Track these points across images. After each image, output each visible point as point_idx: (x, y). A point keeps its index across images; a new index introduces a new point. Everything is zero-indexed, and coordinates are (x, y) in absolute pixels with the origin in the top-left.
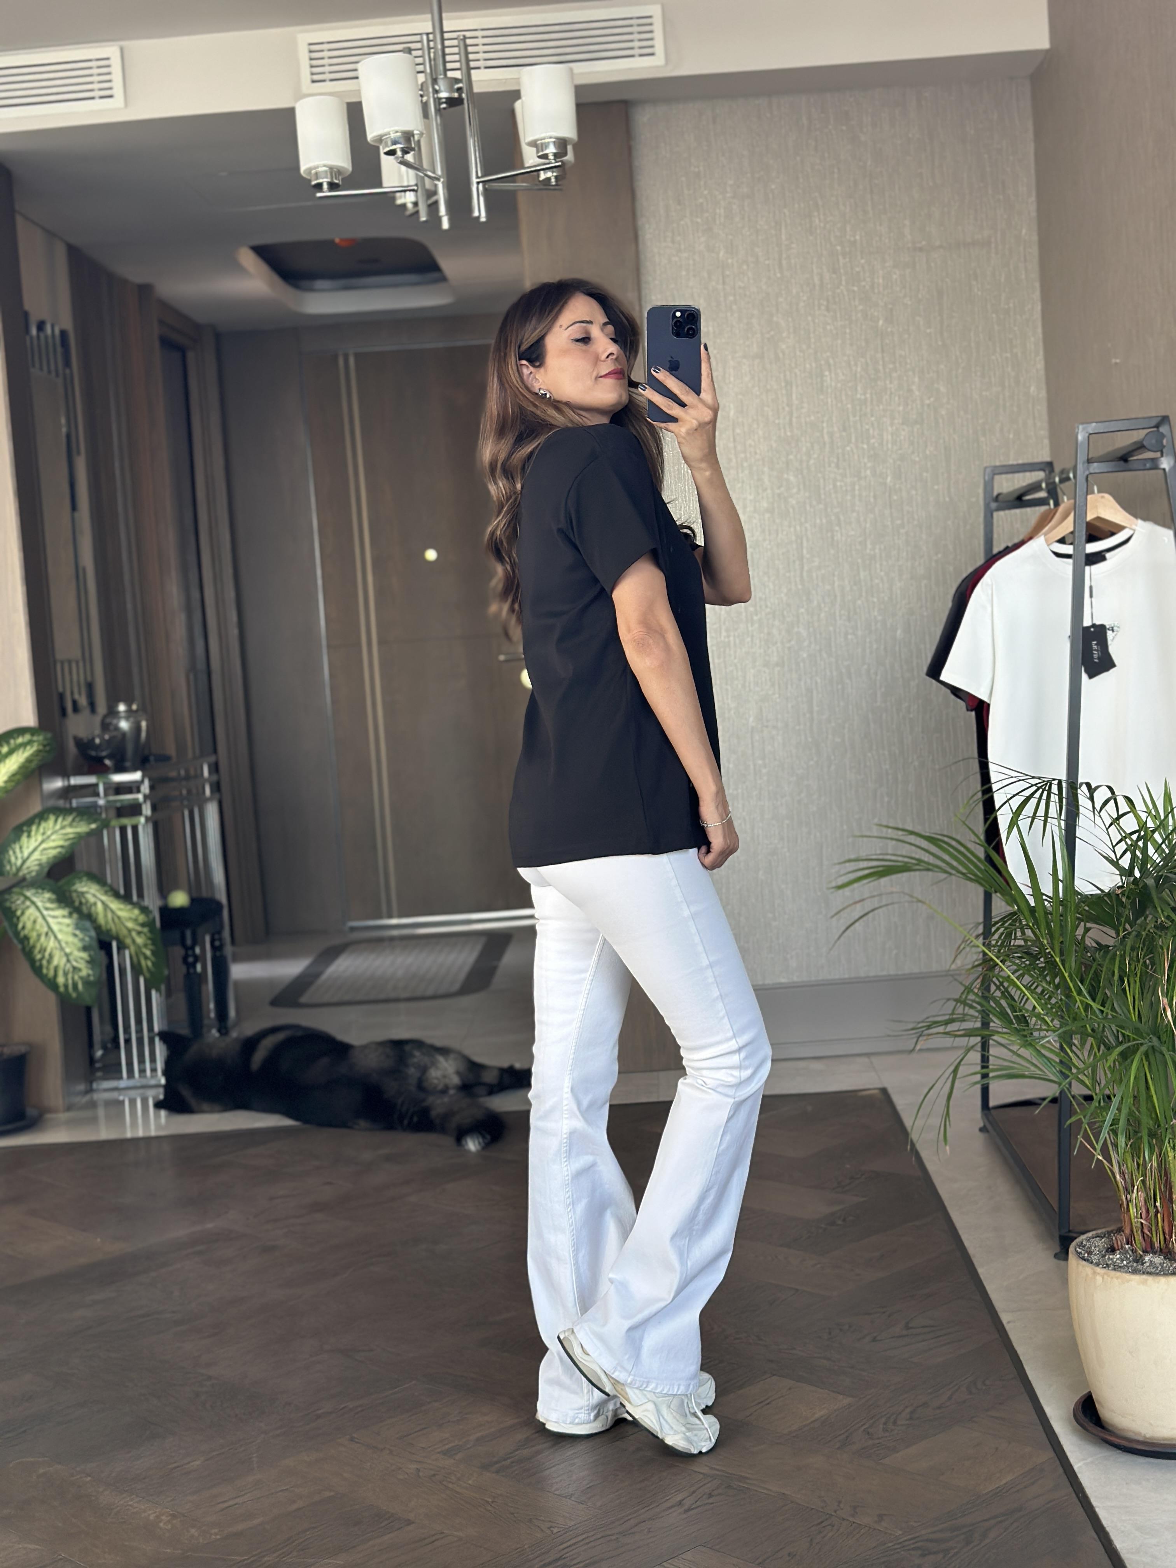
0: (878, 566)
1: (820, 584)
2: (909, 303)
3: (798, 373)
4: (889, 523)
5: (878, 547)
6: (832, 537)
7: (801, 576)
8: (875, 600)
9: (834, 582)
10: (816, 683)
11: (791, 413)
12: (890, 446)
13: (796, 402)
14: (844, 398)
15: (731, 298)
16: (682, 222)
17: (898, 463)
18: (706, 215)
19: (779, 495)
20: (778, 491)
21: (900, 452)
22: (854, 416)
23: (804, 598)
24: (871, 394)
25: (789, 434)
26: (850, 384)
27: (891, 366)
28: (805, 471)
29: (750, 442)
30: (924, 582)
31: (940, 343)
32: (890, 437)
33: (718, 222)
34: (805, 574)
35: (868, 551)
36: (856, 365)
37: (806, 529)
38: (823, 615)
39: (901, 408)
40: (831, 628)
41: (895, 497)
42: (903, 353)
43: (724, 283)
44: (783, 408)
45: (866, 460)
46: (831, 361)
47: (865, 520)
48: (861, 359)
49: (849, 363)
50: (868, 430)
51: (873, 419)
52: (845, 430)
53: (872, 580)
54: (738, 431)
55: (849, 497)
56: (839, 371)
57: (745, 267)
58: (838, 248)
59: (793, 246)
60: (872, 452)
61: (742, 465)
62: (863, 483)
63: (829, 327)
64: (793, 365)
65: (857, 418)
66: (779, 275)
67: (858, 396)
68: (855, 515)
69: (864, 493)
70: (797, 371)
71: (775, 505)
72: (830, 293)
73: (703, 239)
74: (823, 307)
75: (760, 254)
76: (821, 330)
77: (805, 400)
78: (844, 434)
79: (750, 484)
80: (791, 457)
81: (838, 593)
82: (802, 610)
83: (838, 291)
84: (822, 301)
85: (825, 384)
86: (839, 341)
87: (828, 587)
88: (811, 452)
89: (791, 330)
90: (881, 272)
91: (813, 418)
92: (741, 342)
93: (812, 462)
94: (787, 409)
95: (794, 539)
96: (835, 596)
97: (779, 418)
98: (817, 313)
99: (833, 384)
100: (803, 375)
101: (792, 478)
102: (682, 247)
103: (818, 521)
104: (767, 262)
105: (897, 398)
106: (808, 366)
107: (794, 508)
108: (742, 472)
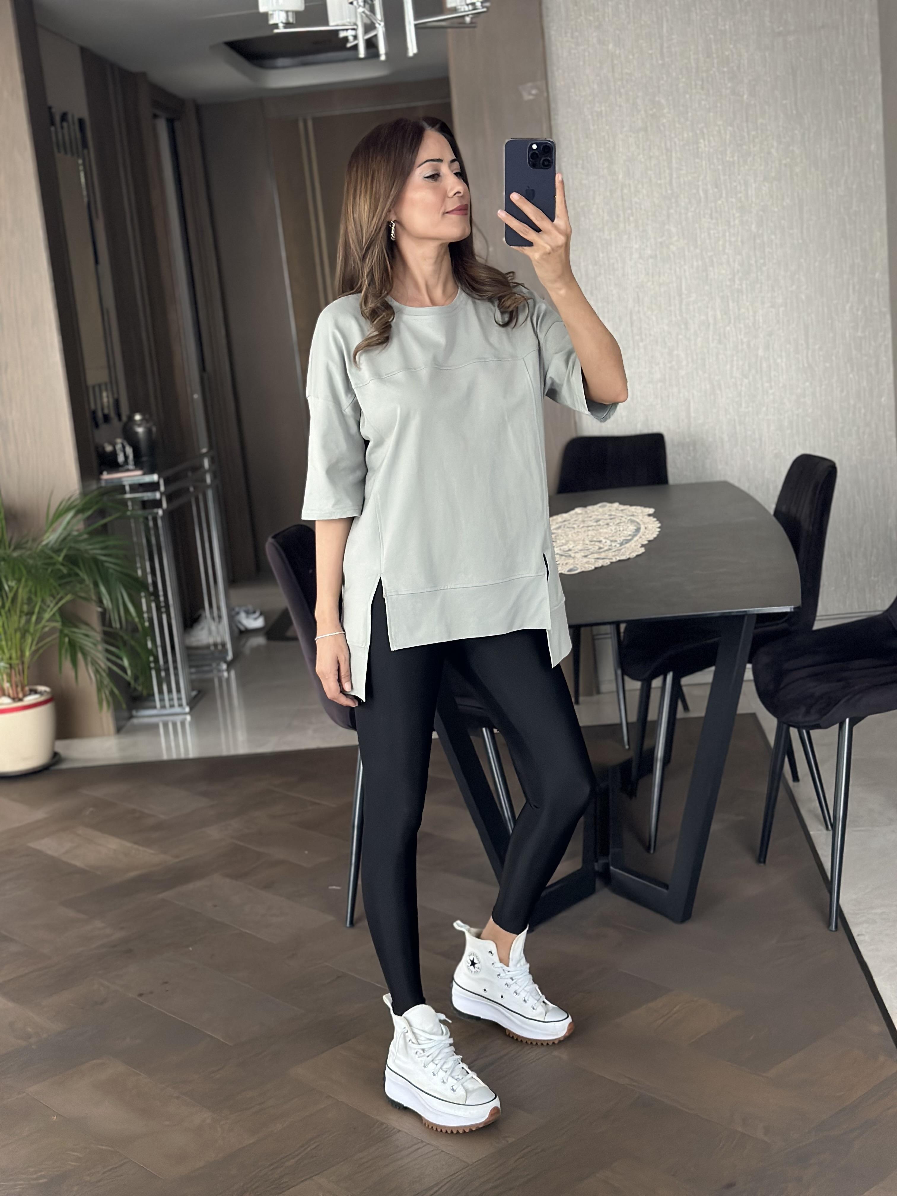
0: (744, 297)
1: (697, 315)
2: (769, 79)
3: (677, 142)
4: (753, 262)
5: (744, 282)
6: (707, 276)
7: (681, 310)
8: (742, 325)
9: (708, 312)
10: (693, 394)
11: (671, 175)
12: (753, 199)
13: (674, 165)
15: (619, 83)
16: (579, 21)
17: (761, 213)
18: (597, 14)
19: (661, 243)
20: (660, 240)
21: (762, 204)
22: (724, 175)
23: (683, 327)
24: (738, 157)
25: (669, 192)
26: (721, 149)
27: (753, 133)
28: (684, 223)
29: (636, 199)
30: (782, 309)
31: (794, 112)
32: (754, 192)
33: (607, 19)
34: (683, 307)
35: (736, 286)
36: (725, 133)
37: (685, 271)
38: (699, 339)
39: (762, 168)
40: (706, 350)
41: (758, 241)
42: (764, 122)
43: (613, 71)
44: (664, 171)
45: (734, 211)
46: (705, 131)
47: (734, 261)
48: (730, 128)
49: (719, 132)
50: (736, 187)
51: (739, 177)
52: (717, 187)
53: (739, 310)
54: (625, 191)
55: (721, 243)
56: (711, 138)
57: (631, 57)
58: (712, 36)
59: (674, 37)
60: (739, 205)
61: (629, 219)
62: (732, 231)
63: (703, 103)
64: (673, 135)
65: (727, 177)
66: (660, 62)
67: (728, 159)
68: (726, 256)
69: (733, 239)
70: (676, 140)
71: (658, 252)
72: (704, 74)
73: (594, 34)
74: (699, 87)
75: (644, 45)
76: (697, 105)
77: (684, 164)
78: (716, 190)
79: (636, 236)
80: (672, 211)
81: (711, 322)
82: (681, 337)
83: (711, 72)
84: (697, 82)
85: (700, 150)
86: (712, 114)
87: (703, 317)
88: (689, 206)
89: (671, 107)
90: (746, 55)
91: (690, 178)
92: (628, 118)
93: (690, 214)
94: (668, 171)
95: (674, 279)
96: (709, 324)
97: (661, 179)
98: (694, 91)
99: (707, 149)
100: (682, 143)
101: (673, 229)
102: (580, 41)
103: (695, 263)
104: (650, 52)
105: (759, 160)
106: (685, 135)
107: (674, 254)
108: (629, 225)
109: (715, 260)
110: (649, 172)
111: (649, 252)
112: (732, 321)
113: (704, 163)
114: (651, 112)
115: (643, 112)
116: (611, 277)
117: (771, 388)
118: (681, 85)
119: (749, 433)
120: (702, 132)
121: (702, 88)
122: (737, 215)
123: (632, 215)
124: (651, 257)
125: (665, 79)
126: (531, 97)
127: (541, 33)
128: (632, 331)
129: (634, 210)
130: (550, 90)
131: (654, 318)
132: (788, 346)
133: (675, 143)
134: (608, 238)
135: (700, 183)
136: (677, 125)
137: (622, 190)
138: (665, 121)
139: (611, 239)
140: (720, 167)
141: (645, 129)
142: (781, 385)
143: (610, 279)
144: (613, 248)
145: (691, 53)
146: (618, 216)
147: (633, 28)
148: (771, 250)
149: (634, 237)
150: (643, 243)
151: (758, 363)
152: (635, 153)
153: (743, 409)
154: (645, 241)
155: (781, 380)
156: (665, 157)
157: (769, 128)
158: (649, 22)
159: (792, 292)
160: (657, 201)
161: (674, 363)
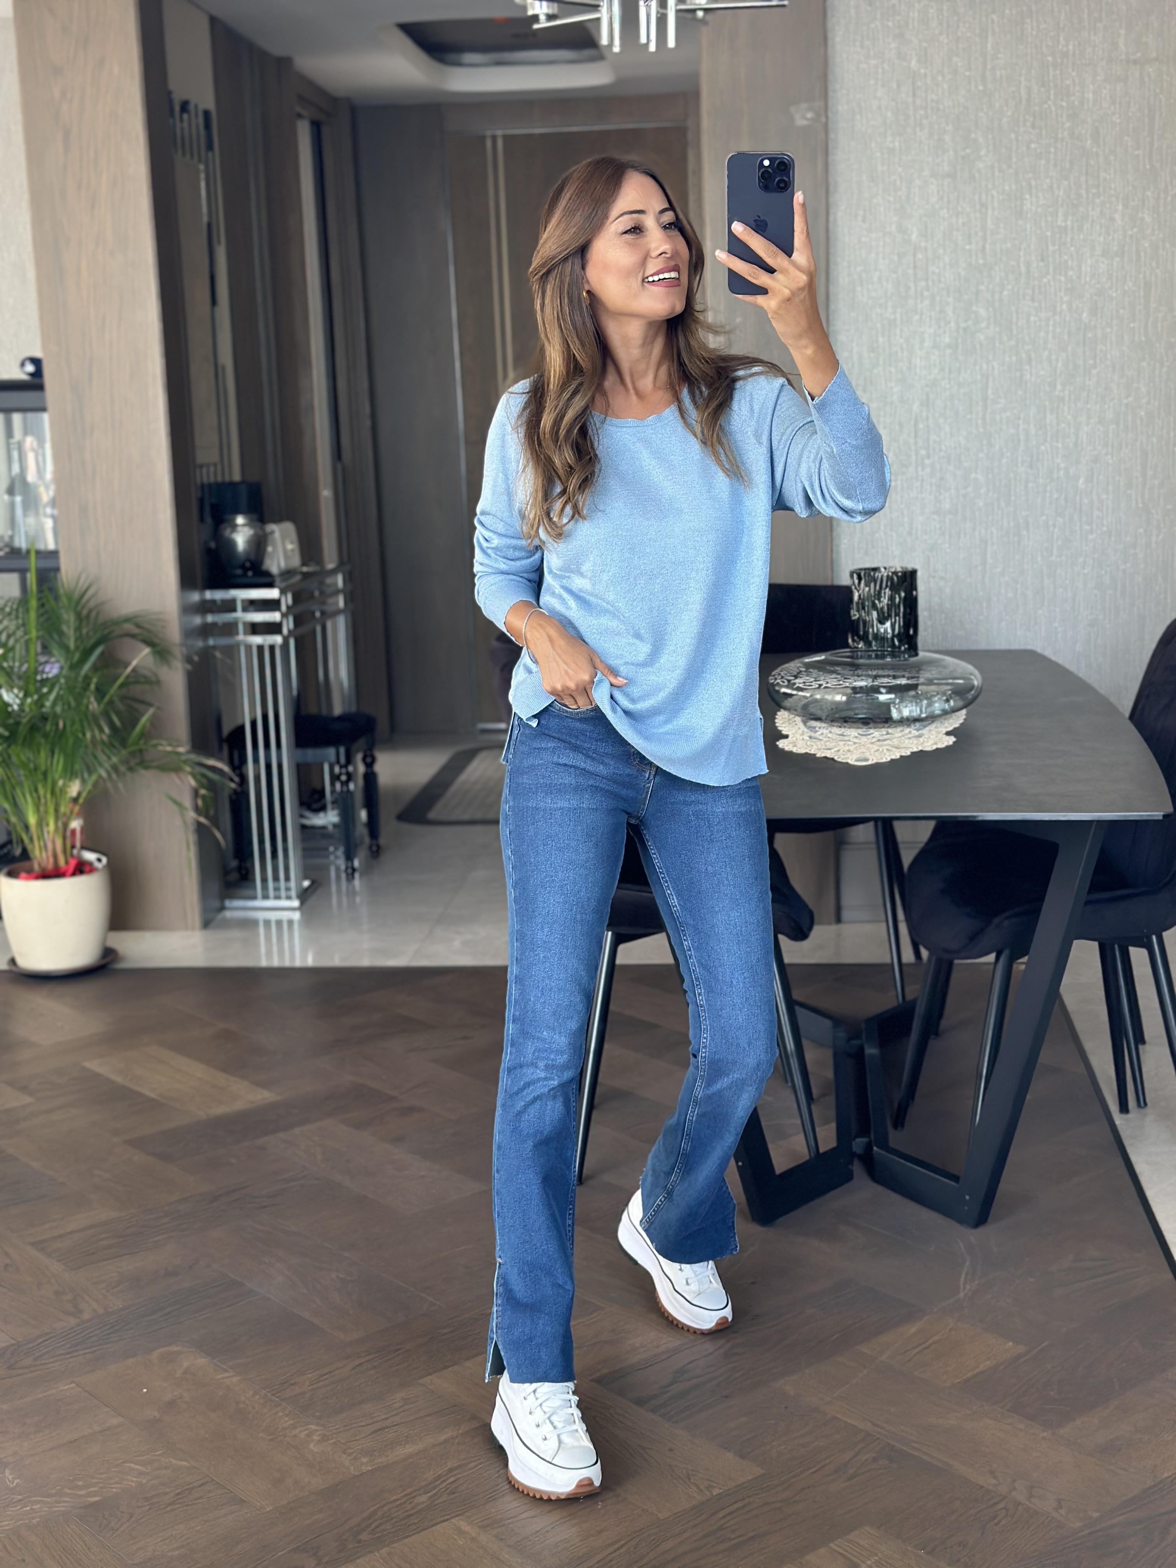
0: (1066, 409)
1: (1004, 427)
2: (1118, 121)
4: (1081, 363)
5: (1067, 388)
6: (1021, 376)
7: (984, 419)
8: (1060, 445)
9: (1018, 425)
10: (992, 533)
11: (984, 239)
12: (1088, 279)
13: (990, 226)
14: (1043, 224)
15: (922, 112)
16: (873, 26)
17: (1096, 298)
18: (898, 18)
19: (964, 329)
20: (963, 325)
21: (1098, 286)
22: (1054, 245)
23: (985, 442)
24: (1073, 222)
25: (981, 261)
26: (1051, 209)
27: (1094, 191)
28: (997, 304)
29: (934, 268)
30: (1112, 427)
31: (1148, 167)
32: (1089, 269)
33: (911, 27)
34: (988, 416)
35: (1057, 393)
36: (1059, 188)
37: (993, 368)
38: (1005, 460)
39: (1102, 239)
40: (1012, 475)
41: (1090, 335)
42: (1108, 177)
43: (914, 96)
44: (976, 233)
45: (1062, 294)
46: (1033, 183)
47: (1057, 359)
48: (1066, 183)
49: (1051, 187)
50: (1066, 261)
51: (1072, 249)
52: (1043, 260)
53: (1058, 424)
54: (920, 256)
55: (1042, 334)
56: (1040, 194)
57: (940, 78)
58: (1050, 59)
59: (1000, 56)
60: (1069, 286)
61: (922, 293)
62: (1057, 318)
63: (1033, 146)
64: (990, 186)
65: (1057, 247)
66: (981, 88)
67: (1059, 223)
68: (1046, 353)
69: (1058, 330)
70: (994, 193)
71: (960, 340)
72: (1037, 108)
73: (893, 45)
74: (1028, 124)
75: (960, 64)
76: (1024, 148)
77: (1002, 225)
78: (1041, 264)
79: (931, 318)
80: (982, 288)
81: (1022, 438)
82: (981, 455)
83: (1046, 106)
84: (1027, 117)
85: (1025, 208)
86: (1043, 162)
87: (1012, 431)
88: (1006, 282)
89: (991, 148)
90: (1091, 87)
91: (1009, 245)
92: (930, 159)
93: (1005, 293)
94: (980, 234)
95: (979, 377)
96: (1019, 440)
97: (970, 243)
98: (1022, 129)
99: (1034, 208)
100: (1001, 197)
101: (982, 312)
102: (872, 53)
103: (1007, 359)
104: (967, 73)
105: (1098, 227)
106: (1007, 188)
107: (981, 345)
108: (922, 302)
109: (1033, 356)
110: (955, 233)
111: (947, 340)
112: (1049, 439)
113: (1028, 226)
114: (963, 153)
115: (951, 153)
116: (893, 370)
117: (1092, 532)
118: (1005, 120)
119: (1060, 590)
120: (1030, 185)
121: (1033, 126)
122: (1066, 299)
123: (928, 290)
124: (949, 346)
125: (985, 110)
126: (805, 122)
127: (825, 39)
128: (916, 443)
129: (930, 283)
130: (830, 114)
131: (947, 428)
132: (1118, 478)
133: (993, 197)
134: (892, 317)
135: (1022, 253)
136: (997, 173)
137: (915, 255)
138: (981, 165)
139: (895, 320)
140: (1049, 234)
141: (953, 176)
142: (1105, 529)
143: (890, 372)
144: (898, 332)
145: (1022, 79)
146: (907, 288)
147: (946, 41)
148: (1104, 348)
149: (928, 319)
150: (940, 327)
151: (1078, 498)
152: (937, 206)
153: (1054, 558)
154: (942, 324)
155: (1105, 522)
156: (978, 215)
157: (1113, 186)
158: (969, 34)
159: (1127, 405)
160: (963, 273)
161: (970, 489)
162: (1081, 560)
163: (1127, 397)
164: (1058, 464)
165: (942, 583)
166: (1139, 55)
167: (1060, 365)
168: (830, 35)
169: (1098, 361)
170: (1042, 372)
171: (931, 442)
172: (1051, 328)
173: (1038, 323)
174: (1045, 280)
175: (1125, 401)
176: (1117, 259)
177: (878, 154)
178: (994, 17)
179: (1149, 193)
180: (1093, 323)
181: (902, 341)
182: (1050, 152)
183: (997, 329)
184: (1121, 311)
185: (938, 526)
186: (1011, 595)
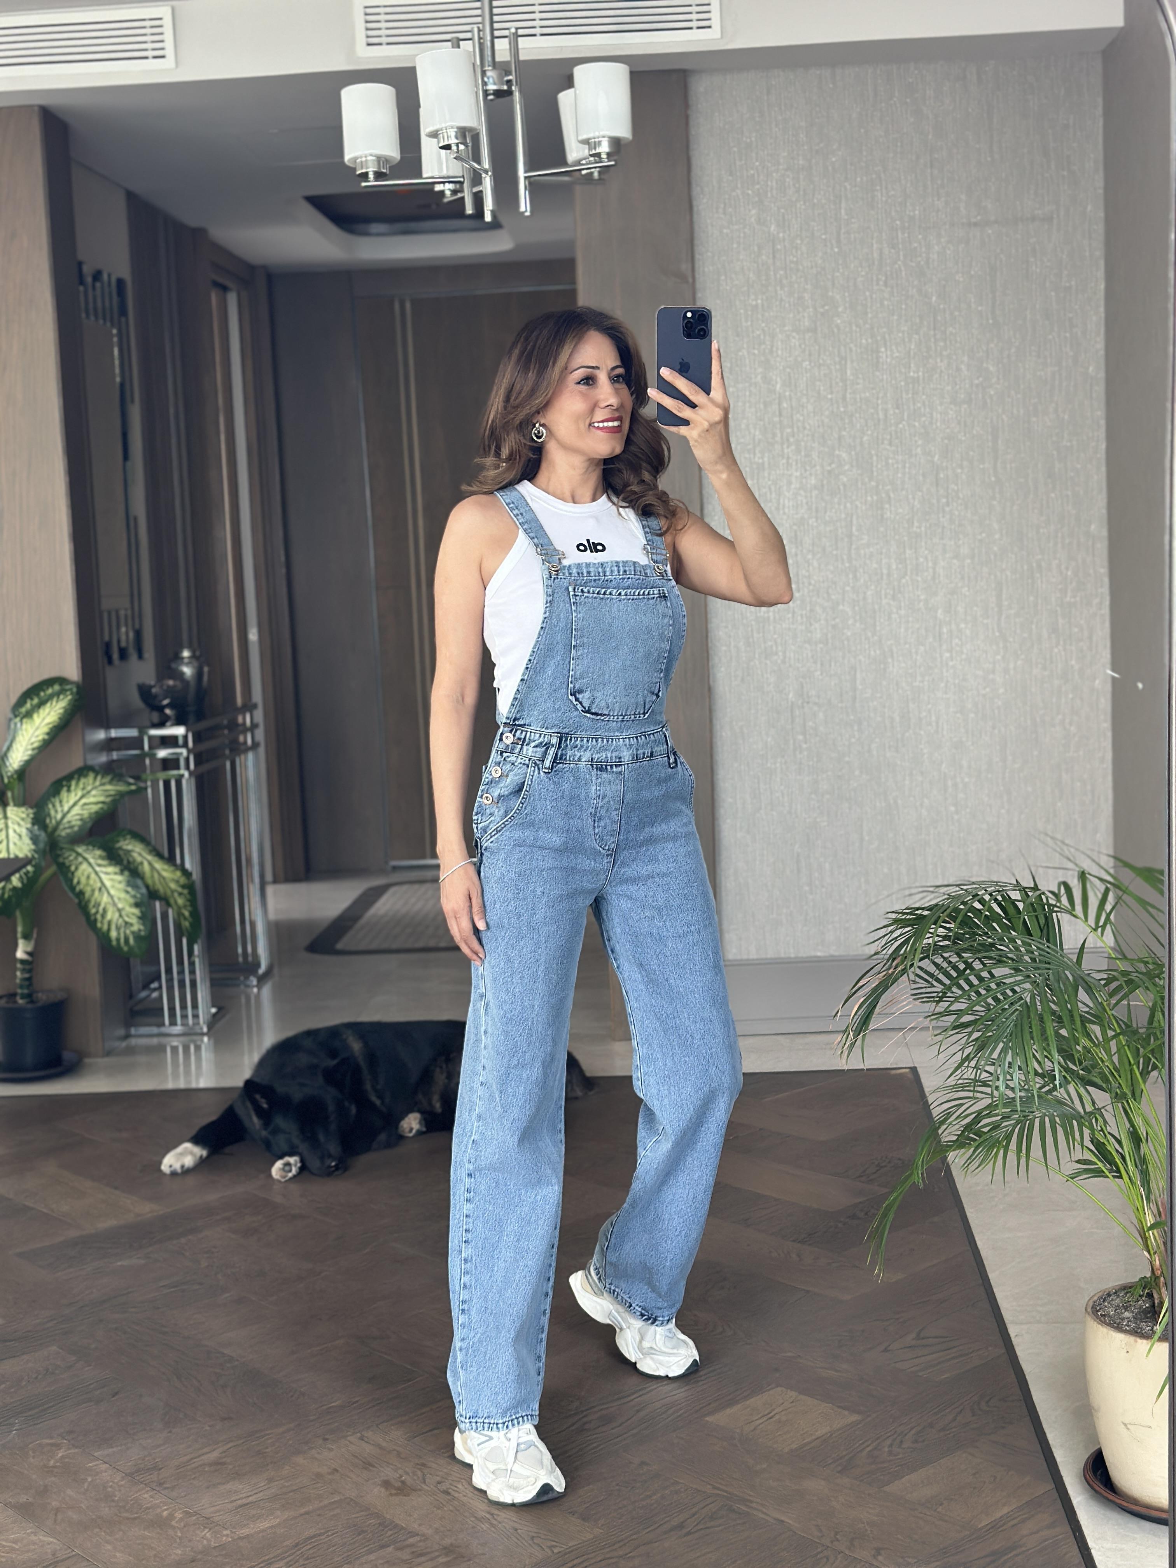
0: (923, 544)
1: (868, 562)
2: (962, 279)
3: (853, 348)
4: (934, 500)
6: (882, 514)
7: (849, 555)
8: (919, 578)
9: (881, 560)
10: (860, 661)
11: (845, 389)
12: (939, 425)
13: (850, 378)
14: (898, 375)
15: (782, 272)
16: (734, 194)
17: (946, 441)
18: (757, 187)
19: (829, 472)
20: (827, 468)
21: (948, 430)
22: (907, 394)
23: (851, 576)
24: (923, 372)
25: (842, 409)
26: (904, 362)
27: (942, 344)
28: (858, 448)
29: (798, 416)
30: (968, 561)
31: (991, 321)
32: (939, 416)
33: (769, 195)
34: (853, 551)
35: (915, 529)
36: (910, 341)
37: (857, 507)
38: (870, 593)
39: (950, 388)
40: (876, 607)
42: (954, 331)
43: (774, 258)
44: (837, 383)
45: (917, 438)
46: (887, 336)
47: (914, 498)
50: (920, 408)
52: (898, 408)
53: (917, 559)
54: (785, 405)
55: (900, 475)
56: (894, 347)
57: (799, 242)
58: (898, 222)
59: (853, 220)
61: (788, 440)
63: (886, 303)
65: (910, 396)
66: (836, 250)
67: (912, 374)
68: (904, 492)
71: (825, 482)
72: (888, 268)
73: (754, 212)
74: (881, 283)
75: (816, 228)
76: (878, 305)
77: (860, 376)
78: (897, 411)
79: (797, 461)
80: (844, 433)
81: (885, 571)
82: (848, 588)
83: (897, 266)
84: (880, 277)
85: (881, 360)
86: (895, 317)
87: (875, 566)
88: (865, 429)
89: (847, 305)
90: (936, 247)
91: (867, 394)
92: (791, 315)
93: (865, 438)
94: (841, 384)
95: (843, 516)
96: (882, 574)
97: (832, 393)
98: (875, 288)
99: (889, 360)
100: (859, 351)
101: (844, 455)
102: (734, 219)
103: (869, 498)
104: (824, 237)
105: (946, 377)
106: (864, 341)
107: (845, 485)
108: (788, 447)
109: (892, 495)
110: (818, 383)
111: (813, 482)
112: (909, 573)
117: (952, 660)
118: (860, 279)
119: (924, 714)
121: (886, 285)
122: (920, 442)
123: (793, 436)
124: (815, 487)
125: (841, 270)
129: (795, 430)
131: (815, 564)
132: (975, 608)
133: (851, 350)
134: (761, 461)
135: (880, 402)
136: (854, 328)
137: (780, 404)
141: (814, 331)
142: (964, 656)
144: (766, 474)
145: (874, 241)
146: (774, 435)
147: (803, 207)
148: (956, 488)
149: (794, 463)
150: (806, 470)
151: (937, 628)
152: (799, 359)
153: (916, 684)
154: (808, 468)
155: (965, 651)
156: (838, 367)
157: (958, 339)
158: (824, 201)
159: (980, 541)
160: (826, 420)
161: (837, 620)
162: (943, 685)
163: (981, 533)
164: (918, 596)
165: (816, 708)
166: (979, 218)
167: (916, 503)
168: (695, 203)
169: (950, 500)
170: (901, 510)
171: (800, 577)
172: (907, 470)
173: (895, 466)
174: (901, 426)
175: (979, 537)
176: (965, 406)
177: (742, 311)
178: (846, 184)
179: (992, 345)
180: (944, 464)
181: (770, 483)
182: (901, 308)
183: (859, 472)
184: (971, 453)
185: (810, 655)
186: (879, 719)
